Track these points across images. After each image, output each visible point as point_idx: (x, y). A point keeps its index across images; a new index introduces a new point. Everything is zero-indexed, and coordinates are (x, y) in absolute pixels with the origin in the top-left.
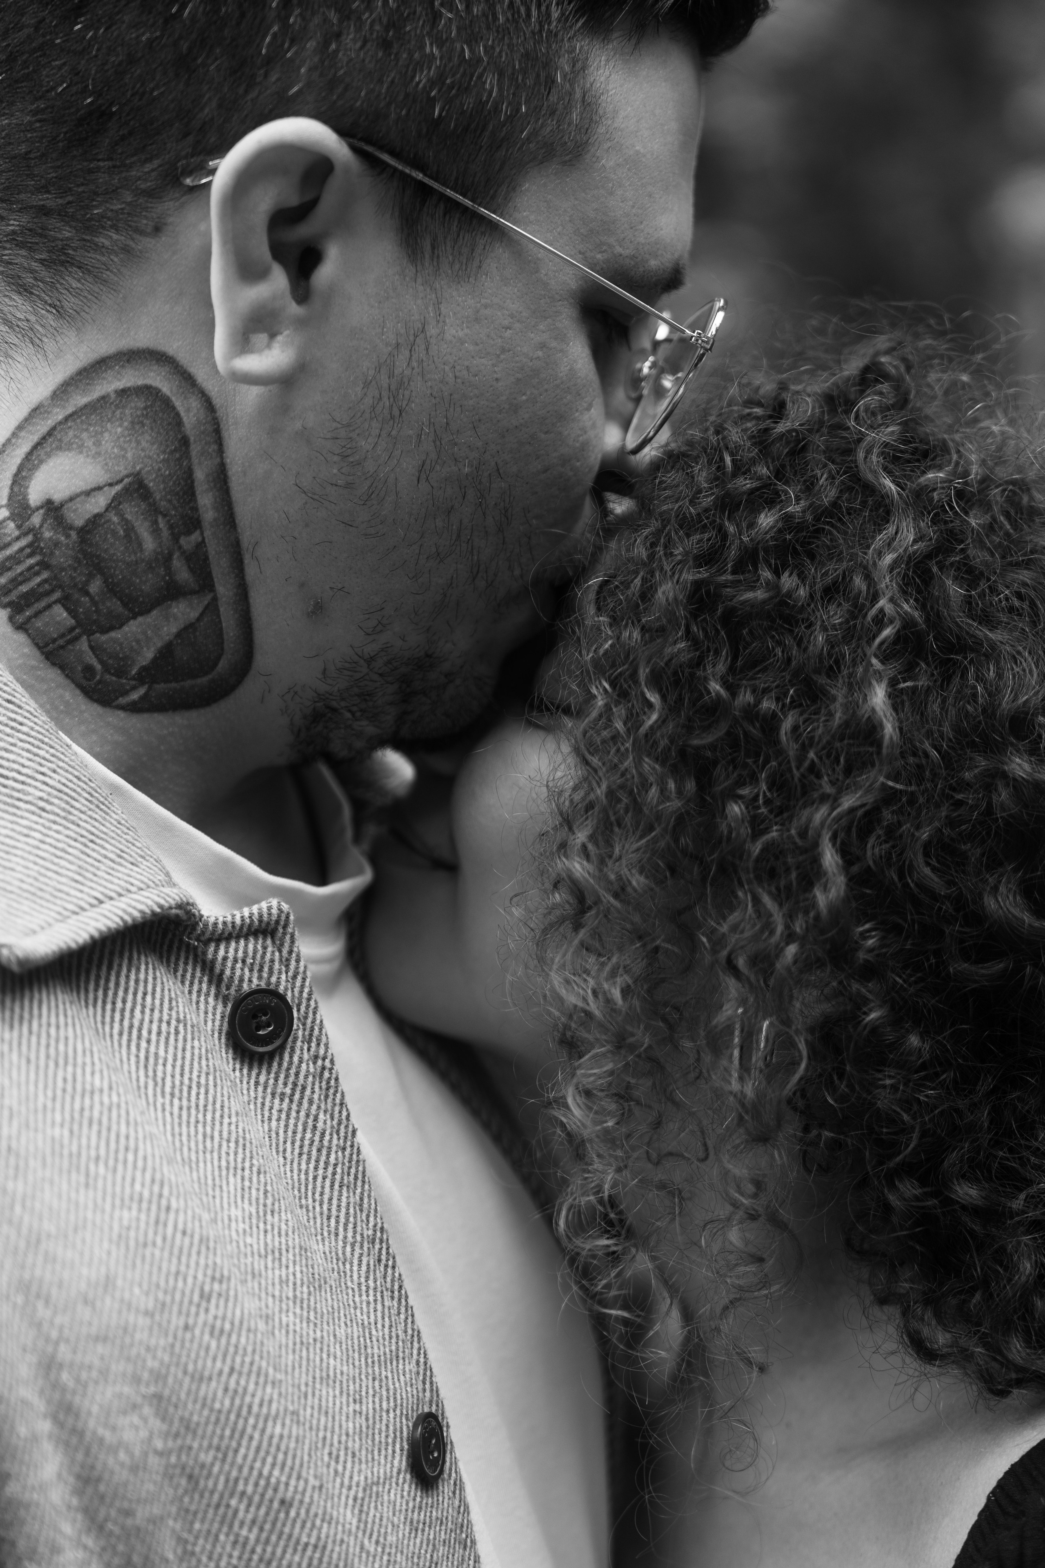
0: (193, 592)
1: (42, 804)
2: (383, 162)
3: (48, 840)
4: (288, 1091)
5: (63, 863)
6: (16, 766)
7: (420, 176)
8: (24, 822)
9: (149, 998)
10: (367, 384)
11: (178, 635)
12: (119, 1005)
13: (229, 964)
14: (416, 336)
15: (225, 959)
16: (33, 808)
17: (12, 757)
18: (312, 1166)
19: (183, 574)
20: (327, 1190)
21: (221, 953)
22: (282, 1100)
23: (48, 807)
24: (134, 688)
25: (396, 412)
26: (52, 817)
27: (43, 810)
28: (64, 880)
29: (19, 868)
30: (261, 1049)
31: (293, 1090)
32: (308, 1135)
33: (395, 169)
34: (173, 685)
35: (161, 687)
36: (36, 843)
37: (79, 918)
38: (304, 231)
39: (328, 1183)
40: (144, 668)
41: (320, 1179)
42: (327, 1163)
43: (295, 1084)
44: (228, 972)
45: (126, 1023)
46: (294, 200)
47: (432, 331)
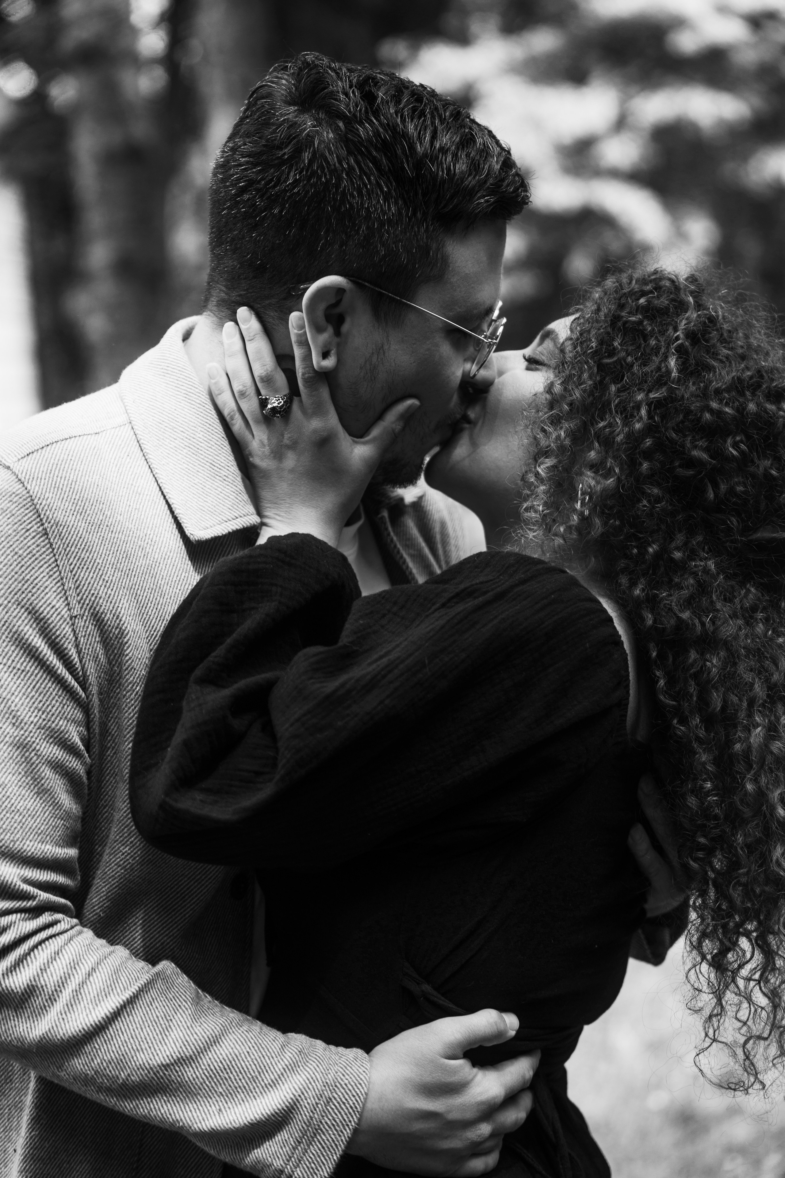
1: (225, 478)
2: (366, 286)
3: (223, 492)
5: (226, 501)
6: (219, 462)
7: (379, 290)
8: (216, 484)
10: (361, 368)
14: (380, 349)
16: (221, 479)
17: (218, 458)
23: (227, 479)
25: (373, 378)
26: (227, 483)
28: (225, 508)
29: (209, 502)
33: (369, 288)
36: (219, 493)
37: (227, 524)
38: (338, 310)
46: (333, 301)
47: (386, 347)
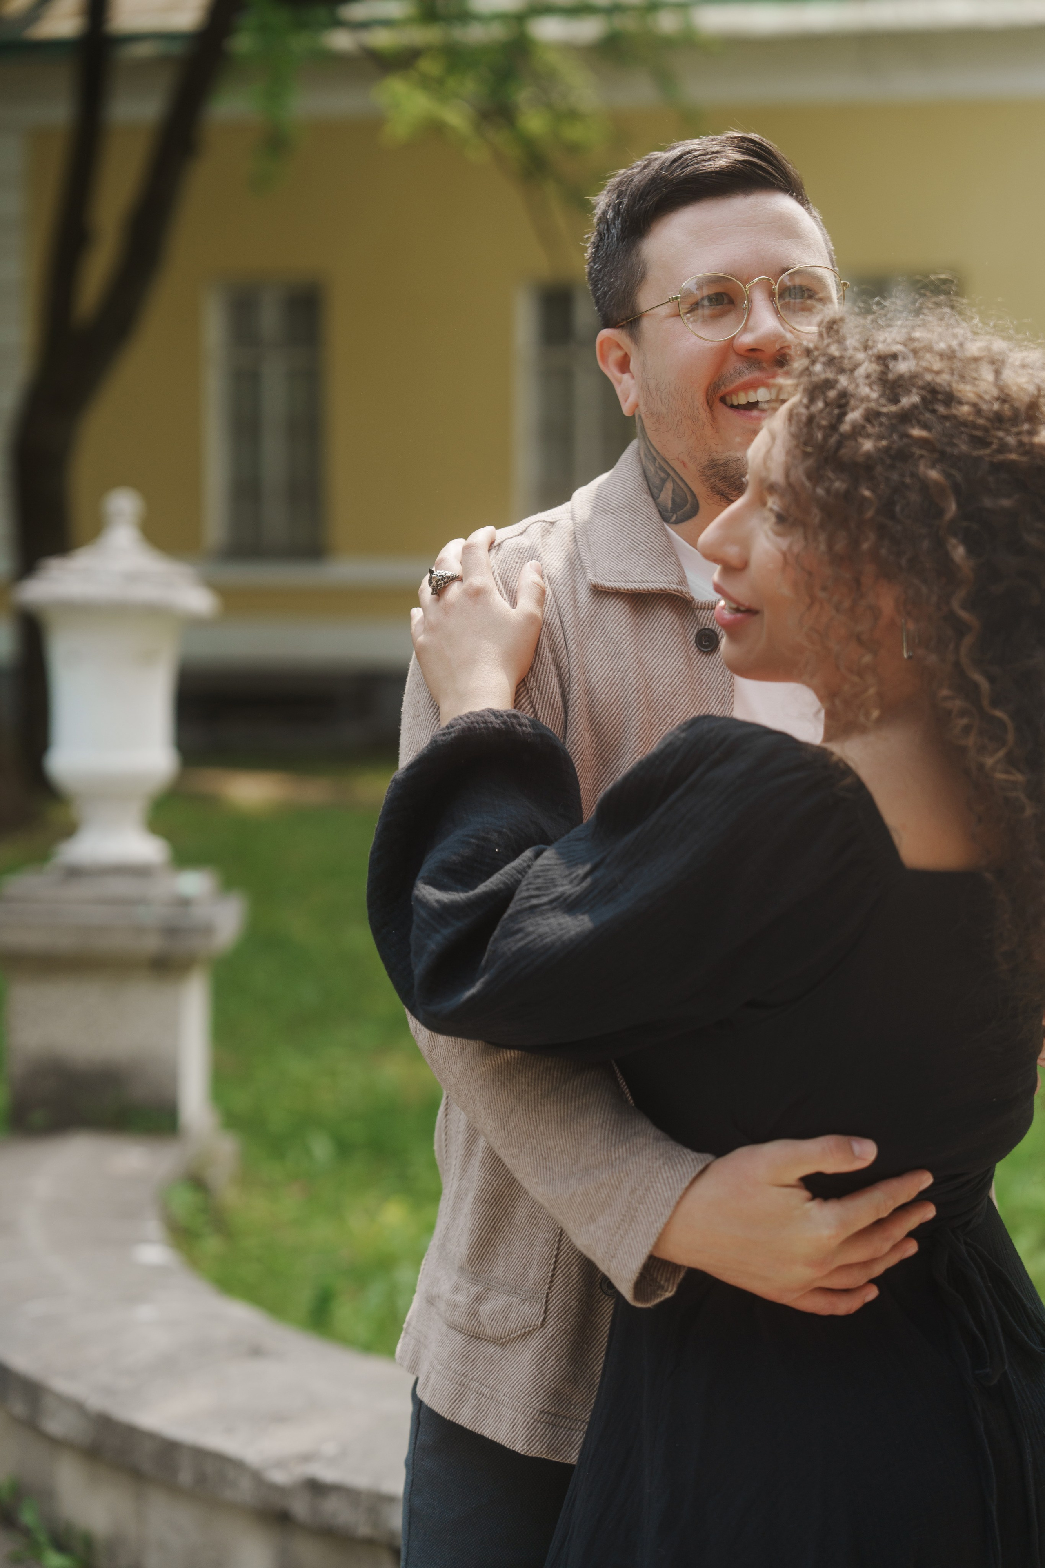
0: (667, 478)
4: (712, 666)
9: (663, 620)
11: (673, 494)
12: (651, 620)
13: (702, 618)
15: (701, 616)
18: (711, 694)
19: (663, 475)
20: (713, 703)
21: (700, 614)
22: (709, 669)
24: (672, 516)
27: (641, 554)
30: (704, 650)
31: (714, 666)
32: (714, 683)
34: (682, 511)
35: (679, 513)
39: (715, 700)
40: (671, 508)
41: (712, 698)
42: (717, 694)
43: (715, 665)
44: (701, 621)
45: (650, 626)
